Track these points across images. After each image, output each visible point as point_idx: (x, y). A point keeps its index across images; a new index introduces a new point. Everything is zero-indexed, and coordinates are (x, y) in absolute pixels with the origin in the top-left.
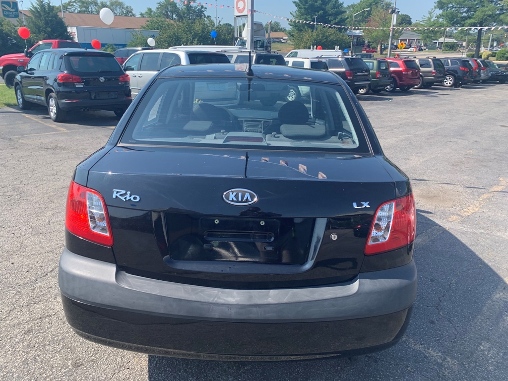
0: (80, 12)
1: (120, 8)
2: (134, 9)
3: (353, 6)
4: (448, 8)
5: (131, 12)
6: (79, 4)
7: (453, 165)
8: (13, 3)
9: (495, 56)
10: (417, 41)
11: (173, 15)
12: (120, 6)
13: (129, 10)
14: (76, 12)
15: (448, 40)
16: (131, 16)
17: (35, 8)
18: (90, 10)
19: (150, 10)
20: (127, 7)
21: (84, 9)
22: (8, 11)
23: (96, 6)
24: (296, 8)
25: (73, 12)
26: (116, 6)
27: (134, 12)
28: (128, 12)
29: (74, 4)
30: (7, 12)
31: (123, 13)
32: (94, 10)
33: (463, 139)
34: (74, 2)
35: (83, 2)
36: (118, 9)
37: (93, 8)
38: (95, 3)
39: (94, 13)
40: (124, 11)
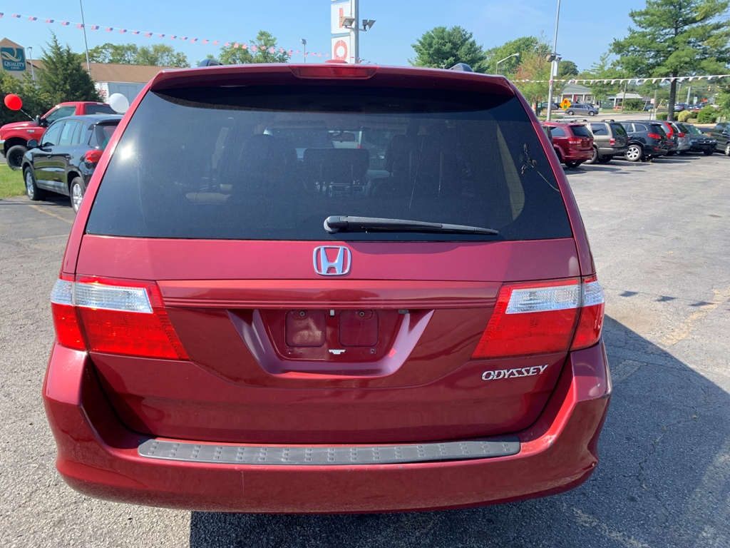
0: (111, 62)
1: (168, 56)
2: (188, 57)
3: (495, 50)
4: (629, 52)
5: (184, 61)
6: (111, 50)
7: (647, 272)
8: (17, 49)
9: (696, 117)
10: (587, 97)
12: (169, 52)
13: (181, 58)
14: (107, 61)
15: (629, 96)
17: (50, 57)
18: (126, 59)
19: (211, 57)
20: (178, 54)
21: (117, 57)
22: (11, 61)
23: (134, 53)
24: (417, 55)
25: (101, 62)
26: (163, 53)
27: (188, 61)
28: (179, 60)
29: (104, 51)
30: (9, 63)
31: (173, 63)
32: (132, 59)
33: (659, 235)
34: (103, 48)
35: (116, 48)
36: (165, 58)
37: (129, 56)
38: (132, 49)
39: (132, 62)
40: (175, 60)
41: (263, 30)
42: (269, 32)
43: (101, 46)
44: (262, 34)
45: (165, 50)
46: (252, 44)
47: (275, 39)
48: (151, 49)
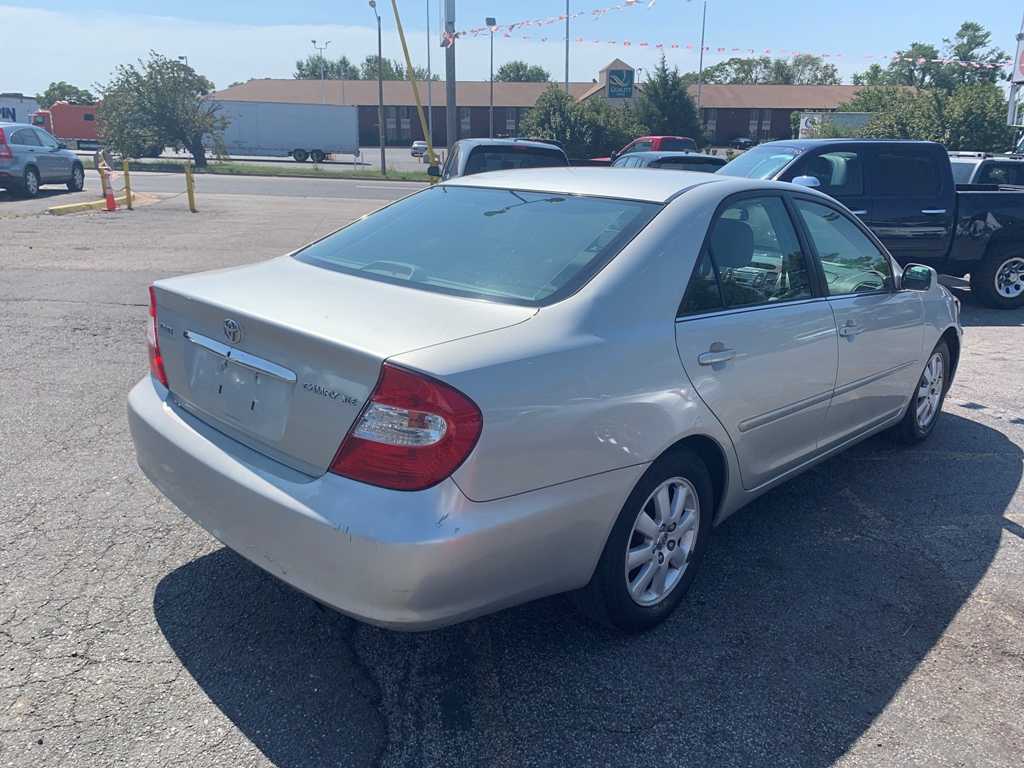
0: (735, 81)
1: (811, 69)
2: (839, 71)
5: (832, 75)
6: (736, 67)
8: (627, 71)
11: (924, 77)
12: (813, 65)
13: (830, 71)
14: (728, 81)
16: (831, 83)
17: (653, 82)
18: (753, 76)
19: (876, 69)
20: (826, 67)
21: (742, 75)
22: (618, 86)
23: (766, 67)
25: (722, 83)
26: (805, 66)
27: (837, 76)
28: (826, 75)
29: (727, 67)
30: (615, 88)
31: (816, 79)
32: (760, 76)
34: (729, 63)
35: (744, 63)
36: (807, 72)
37: (759, 73)
39: (760, 81)
40: (819, 75)
41: (969, 22)
42: (980, 24)
43: (726, 61)
44: (967, 27)
45: (810, 61)
46: (946, 44)
47: (987, 35)
48: (790, 63)
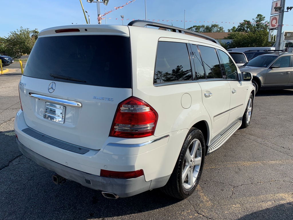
2: (224, 28)
6: (195, 28)
11: (247, 29)
13: (221, 28)
16: (222, 32)
19: (234, 28)
32: (202, 30)
35: (197, 27)
36: (215, 29)
38: (203, 26)
40: (219, 30)
43: (192, 26)
44: (258, 15)
45: (216, 26)
46: (253, 20)
47: (264, 18)
48: (210, 26)
